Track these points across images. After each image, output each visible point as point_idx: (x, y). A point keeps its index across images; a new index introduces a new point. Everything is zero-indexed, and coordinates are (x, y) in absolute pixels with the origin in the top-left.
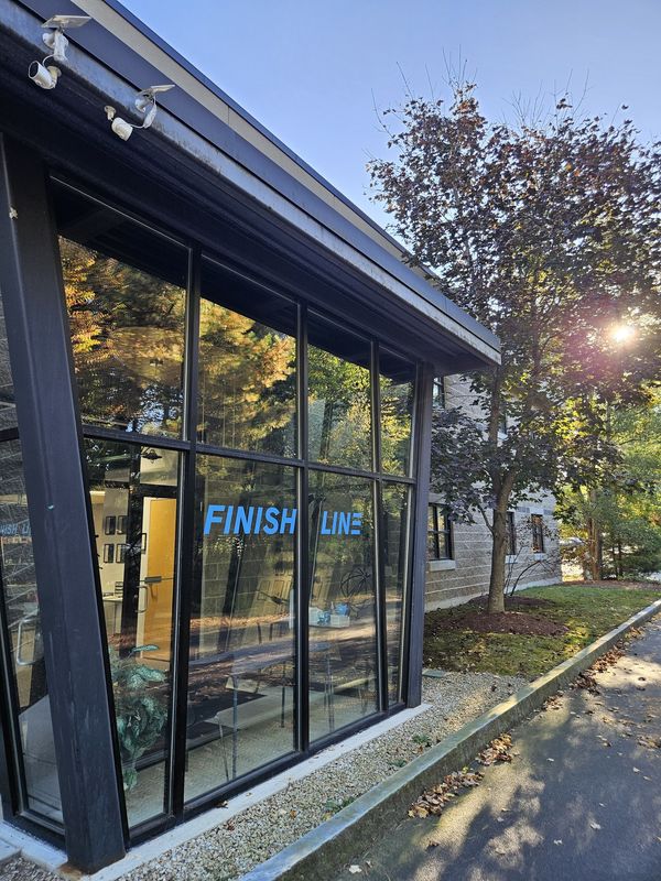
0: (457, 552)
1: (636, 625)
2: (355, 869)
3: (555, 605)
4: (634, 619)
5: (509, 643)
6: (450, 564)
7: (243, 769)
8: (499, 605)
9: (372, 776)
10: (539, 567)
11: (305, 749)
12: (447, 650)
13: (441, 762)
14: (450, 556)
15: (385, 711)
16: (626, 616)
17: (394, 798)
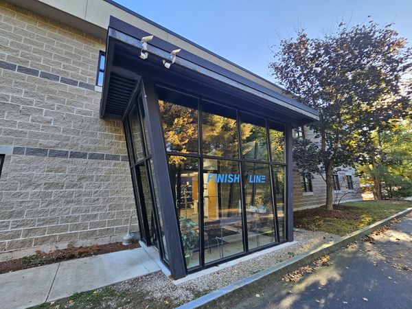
0: (314, 189)
1: (397, 217)
2: (258, 295)
3: (358, 208)
4: (396, 215)
5: (334, 222)
6: (311, 193)
7: (226, 255)
8: (331, 208)
9: (270, 264)
10: (350, 195)
11: (247, 252)
12: (307, 223)
13: (297, 263)
14: (311, 190)
15: (279, 242)
16: (392, 213)
17: (275, 273)
